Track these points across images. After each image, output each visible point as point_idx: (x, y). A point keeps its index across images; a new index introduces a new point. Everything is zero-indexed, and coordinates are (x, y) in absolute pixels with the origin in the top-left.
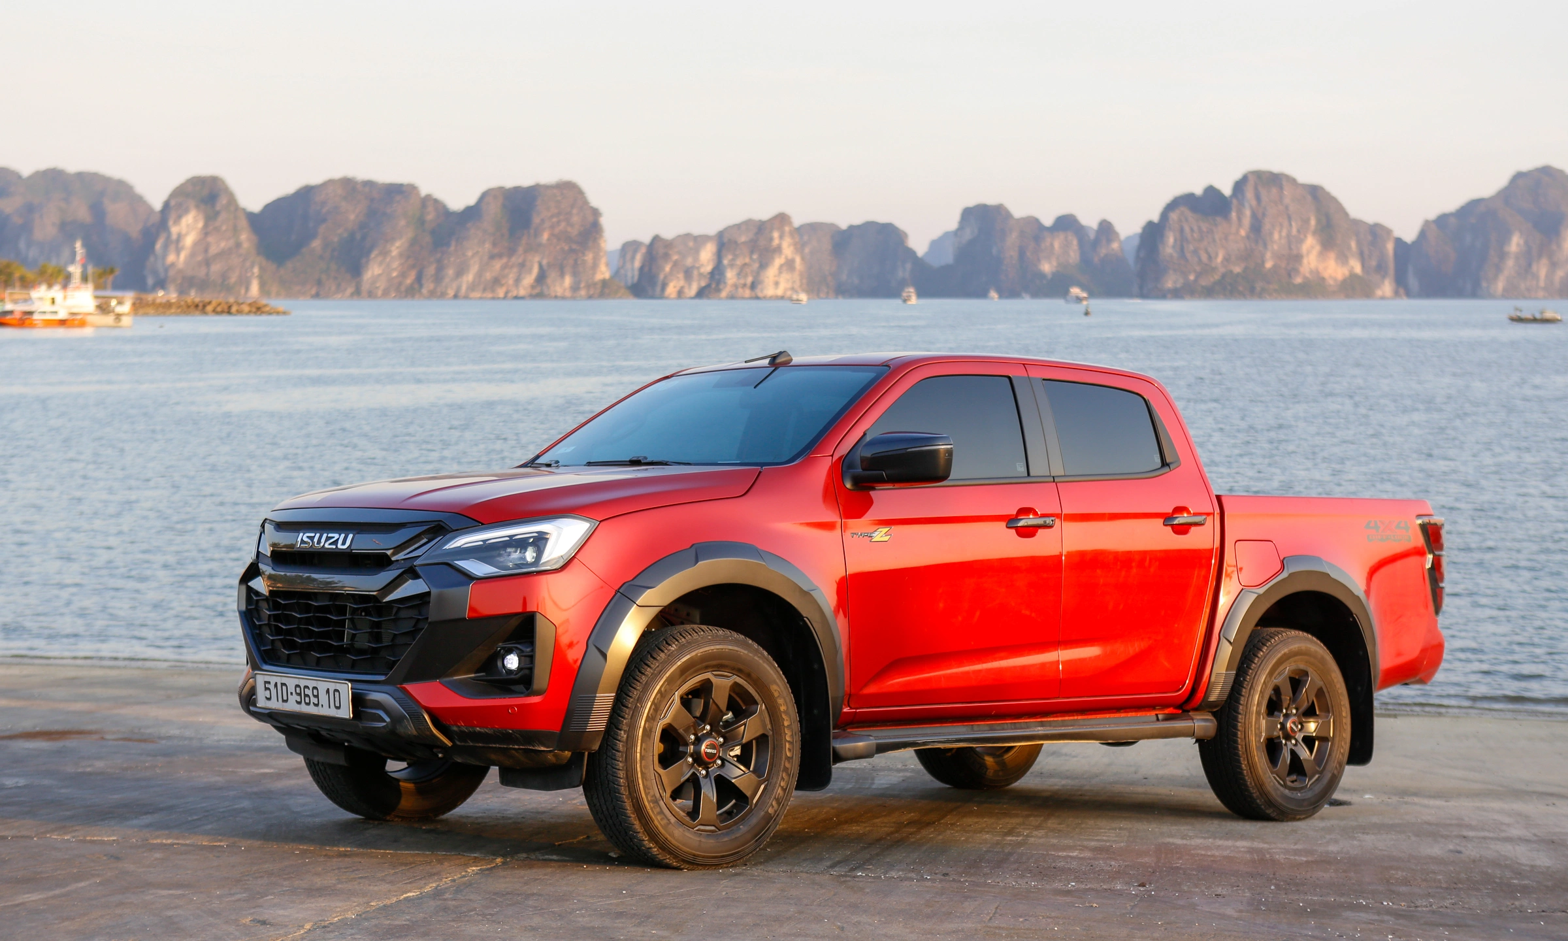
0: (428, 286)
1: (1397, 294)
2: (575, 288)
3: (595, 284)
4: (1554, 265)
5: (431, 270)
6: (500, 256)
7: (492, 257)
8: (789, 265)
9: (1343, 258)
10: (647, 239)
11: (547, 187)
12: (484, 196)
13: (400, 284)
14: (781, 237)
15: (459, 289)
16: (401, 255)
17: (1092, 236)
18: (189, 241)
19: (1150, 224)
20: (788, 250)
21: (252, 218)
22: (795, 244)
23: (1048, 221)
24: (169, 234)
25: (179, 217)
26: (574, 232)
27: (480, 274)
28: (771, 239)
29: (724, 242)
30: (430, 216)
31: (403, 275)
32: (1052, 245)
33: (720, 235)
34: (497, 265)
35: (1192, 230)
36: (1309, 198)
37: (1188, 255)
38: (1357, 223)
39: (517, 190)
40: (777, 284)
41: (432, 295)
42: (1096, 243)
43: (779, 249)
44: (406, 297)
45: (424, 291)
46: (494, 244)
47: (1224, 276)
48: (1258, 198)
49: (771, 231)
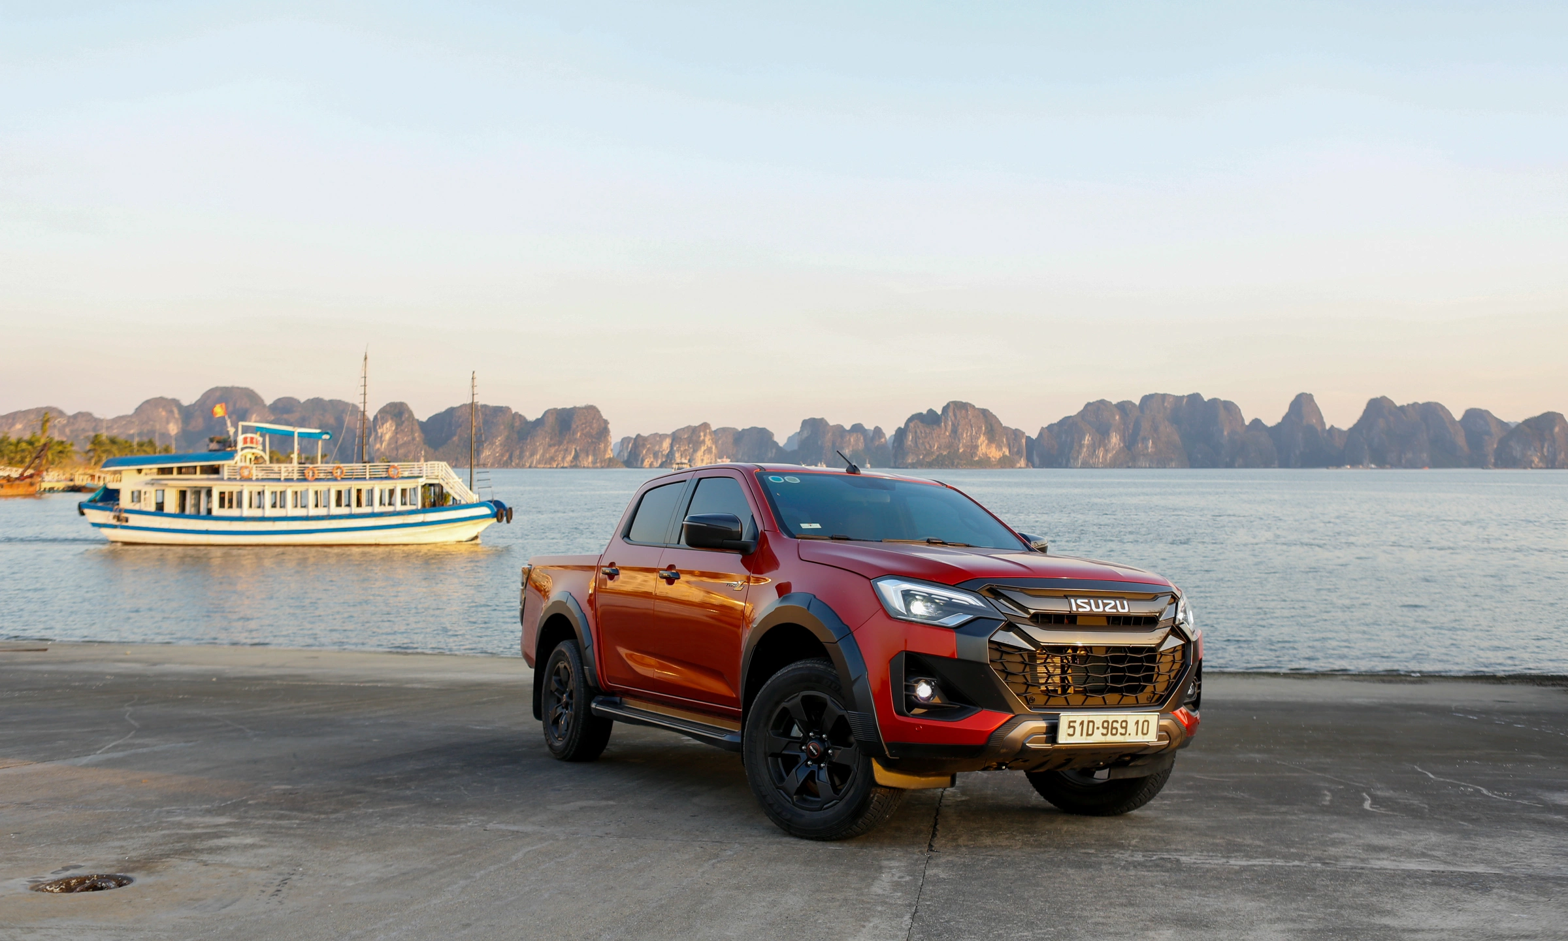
0: (515, 461)
1: (1027, 466)
2: (594, 462)
3: (605, 460)
4: (1106, 451)
5: (517, 452)
6: (554, 445)
7: (550, 446)
8: (709, 450)
9: (999, 447)
10: (634, 436)
11: (579, 408)
12: (546, 413)
13: (500, 460)
14: (705, 436)
15: (532, 463)
16: (501, 445)
17: (871, 434)
18: (387, 437)
19: (900, 428)
20: (708, 443)
21: (421, 424)
22: (712, 439)
23: (848, 427)
24: (377, 433)
25: (383, 424)
26: (594, 433)
27: (543, 455)
28: (700, 436)
29: (675, 437)
30: (517, 424)
31: (502, 455)
32: (850, 439)
33: (674, 433)
34: (553, 450)
35: (921, 432)
36: (981, 416)
37: (919, 445)
38: (1006, 428)
39: (564, 410)
40: (702, 460)
41: (518, 466)
42: (873, 439)
43: (704, 442)
44: (503, 467)
45: (513, 464)
46: (551, 439)
47: (938, 456)
48: (955, 415)
49: (699, 432)
